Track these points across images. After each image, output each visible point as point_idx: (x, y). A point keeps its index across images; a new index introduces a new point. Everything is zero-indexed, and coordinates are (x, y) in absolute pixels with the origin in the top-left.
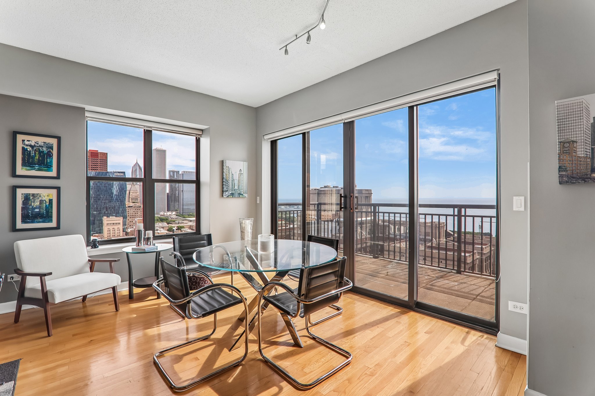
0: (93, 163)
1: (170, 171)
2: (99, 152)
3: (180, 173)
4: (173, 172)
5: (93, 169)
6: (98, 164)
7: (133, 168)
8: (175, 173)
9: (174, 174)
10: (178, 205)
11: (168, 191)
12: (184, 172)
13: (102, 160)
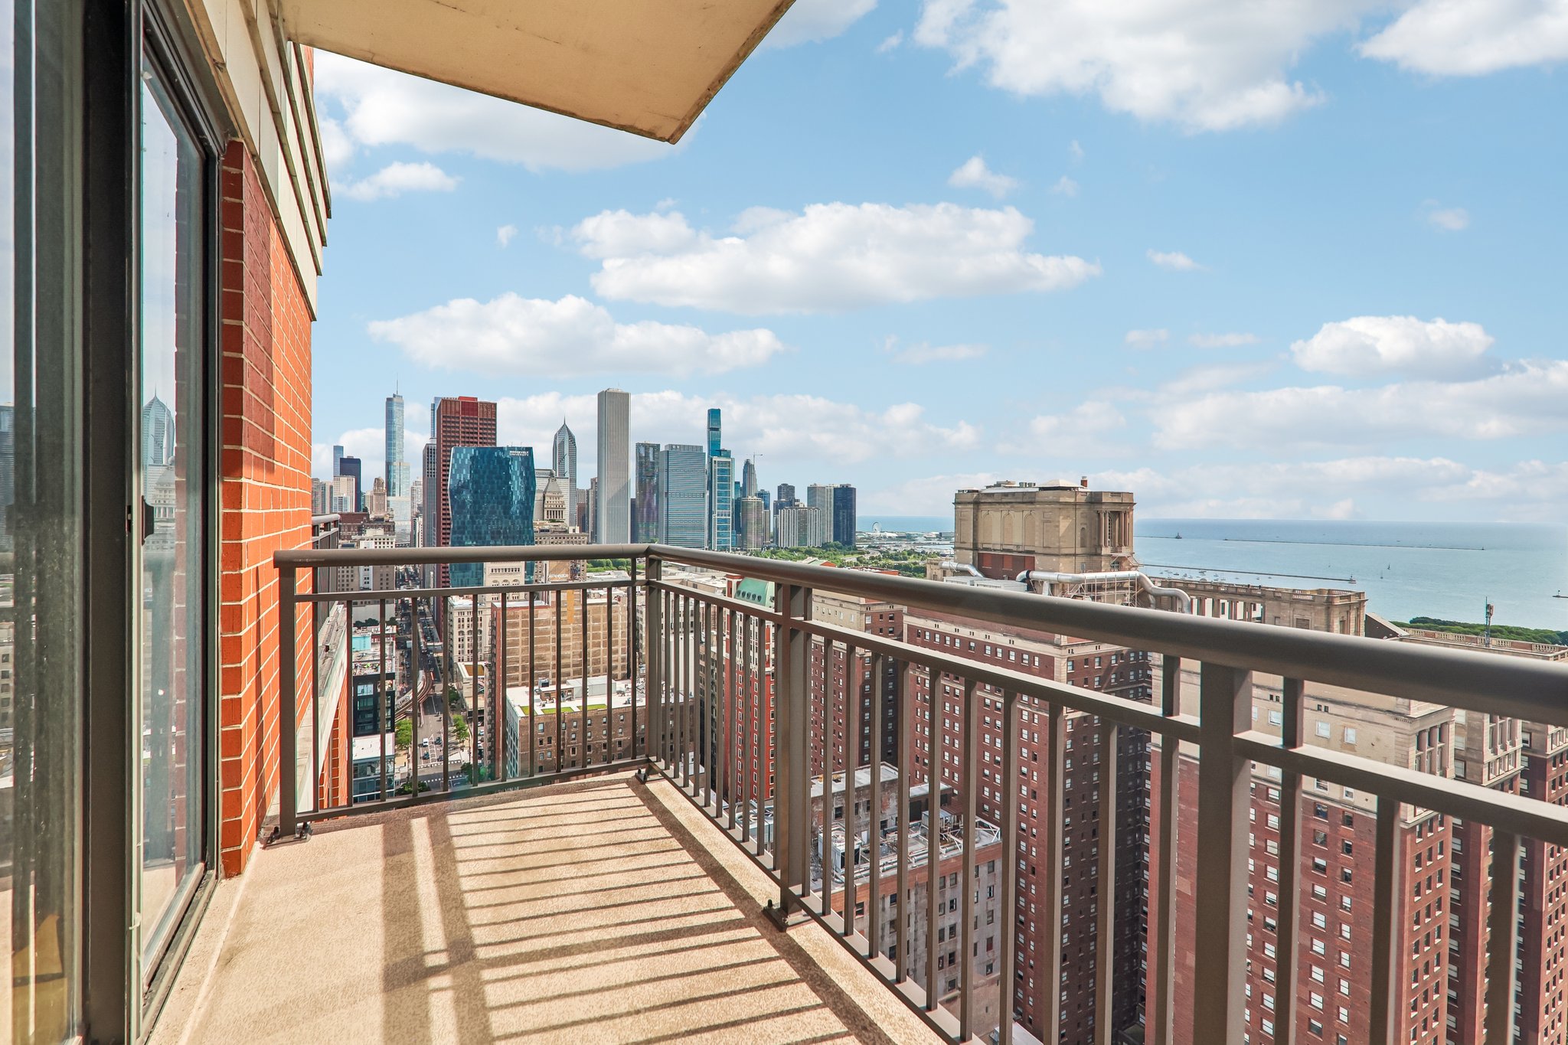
0: (468, 428)
1: (638, 446)
2: (479, 400)
3: (662, 449)
4: (646, 446)
5: (468, 442)
6: (477, 429)
7: (556, 438)
8: (651, 450)
9: (647, 454)
10: (657, 527)
11: (633, 494)
12: (672, 445)
13: (486, 419)
